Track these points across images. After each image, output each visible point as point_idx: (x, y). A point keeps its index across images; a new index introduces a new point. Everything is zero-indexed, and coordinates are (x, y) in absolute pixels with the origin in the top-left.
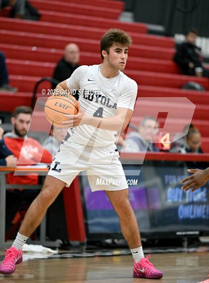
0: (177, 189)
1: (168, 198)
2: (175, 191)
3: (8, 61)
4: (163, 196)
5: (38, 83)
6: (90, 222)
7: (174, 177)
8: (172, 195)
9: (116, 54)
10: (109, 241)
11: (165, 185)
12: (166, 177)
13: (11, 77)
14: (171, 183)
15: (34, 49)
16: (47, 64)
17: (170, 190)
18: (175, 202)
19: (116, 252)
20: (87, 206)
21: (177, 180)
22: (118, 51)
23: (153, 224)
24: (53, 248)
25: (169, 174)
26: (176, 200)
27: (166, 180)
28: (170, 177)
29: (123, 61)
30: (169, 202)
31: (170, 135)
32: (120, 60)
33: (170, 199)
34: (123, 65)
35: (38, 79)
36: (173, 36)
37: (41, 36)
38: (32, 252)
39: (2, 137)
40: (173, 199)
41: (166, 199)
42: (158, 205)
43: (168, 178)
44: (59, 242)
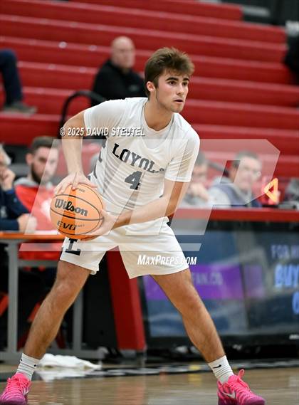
0: (291, 267)
1: (277, 281)
2: (288, 269)
3: (20, 64)
4: (268, 279)
5: (69, 99)
6: (152, 319)
7: (286, 247)
8: (283, 275)
9: (169, 87)
10: (182, 349)
11: (272, 261)
12: (273, 247)
13: (26, 90)
14: (281, 257)
15: (63, 45)
16: (83, 70)
17: (279, 268)
18: (288, 288)
19: (194, 367)
20: (148, 294)
21: (290, 253)
22: (173, 82)
23: (252, 323)
24: (94, 361)
25: (277, 243)
26: (288, 284)
27: (274, 252)
28: (279, 247)
29: (179, 98)
30: (278, 288)
31: (279, 182)
32: (175, 96)
33: (279, 282)
34: (179, 105)
35: (69, 93)
36: (284, 24)
37: (73, 25)
38: (60, 368)
39: (13, 185)
40: (284, 283)
41: (274, 283)
42: (260, 293)
43: (276, 249)
44: (103, 351)
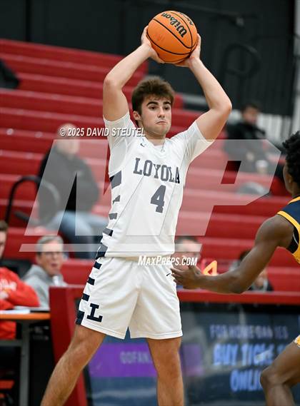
0: (229, 346)
1: (215, 359)
2: (226, 349)
4: (207, 357)
5: (16, 184)
6: (95, 396)
7: (224, 327)
8: (221, 355)
11: (211, 340)
12: (212, 327)
14: (219, 336)
15: (10, 132)
16: (29, 156)
17: (217, 347)
18: (226, 366)
20: (91, 372)
21: (228, 332)
23: (192, 400)
25: (216, 324)
26: (227, 362)
27: (212, 332)
28: (218, 327)
29: (162, 120)
30: (216, 366)
31: (218, 264)
33: (218, 361)
35: (16, 178)
37: (20, 112)
40: (222, 362)
41: (212, 362)
42: (200, 371)
43: (215, 329)
